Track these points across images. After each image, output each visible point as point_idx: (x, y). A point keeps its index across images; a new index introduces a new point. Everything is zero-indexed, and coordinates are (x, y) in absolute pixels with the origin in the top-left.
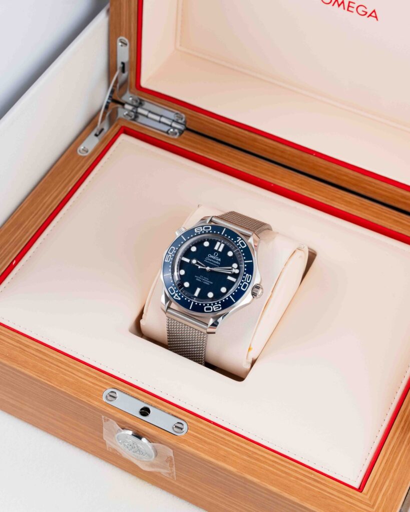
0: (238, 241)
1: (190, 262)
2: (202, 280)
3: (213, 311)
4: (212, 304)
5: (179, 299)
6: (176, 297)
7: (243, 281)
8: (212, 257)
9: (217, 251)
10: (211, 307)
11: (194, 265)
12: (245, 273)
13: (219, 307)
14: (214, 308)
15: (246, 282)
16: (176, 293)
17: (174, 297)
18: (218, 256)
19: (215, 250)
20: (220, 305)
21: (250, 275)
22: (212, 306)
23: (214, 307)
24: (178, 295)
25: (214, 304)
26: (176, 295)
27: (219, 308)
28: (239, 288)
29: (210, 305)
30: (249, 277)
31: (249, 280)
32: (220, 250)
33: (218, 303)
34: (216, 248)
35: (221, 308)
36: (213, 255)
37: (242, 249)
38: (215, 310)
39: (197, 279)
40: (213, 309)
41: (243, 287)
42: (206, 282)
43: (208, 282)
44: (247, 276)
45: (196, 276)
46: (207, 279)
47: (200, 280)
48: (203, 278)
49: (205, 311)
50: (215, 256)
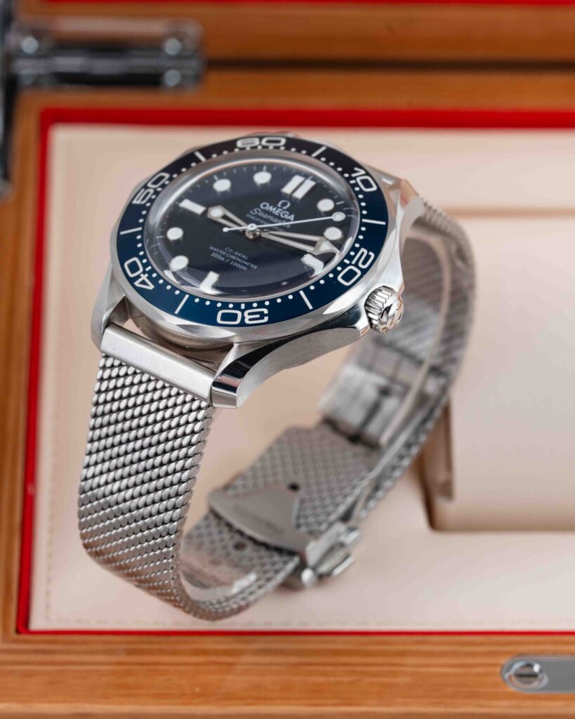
0: (354, 175)
1: (205, 213)
2: (226, 258)
3: (243, 324)
4: (243, 306)
5: (151, 287)
6: (143, 282)
7: (347, 261)
8: (271, 209)
9: (289, 197)
10: (239, 313)
11: (213, 222)
12: (357, 245)
13: (262, 315)
14: (247, 317)
15: (356, 265)
16: (144, 272)
17: (137, 283)
18: (287, 210)
19: (286, 195)
20: (266, 311)
21: (372, 254)
22: (243, 311)
23: (246, 313)
24: (150, 278)
25: (249, 306)
26: (144, 277)
27: (262, 318)
28: (331, 276)
29: (237, 306)
30: (368, 257)
31: (364, 263)
32: (299, 194)
33: (261, 304)
34: (287, 189)
35: (266, 319)
36: (274, 204)
37: (361, 192)
38: (247, 321)
39: (214, 255)
40: (243, 318)
41: (343, 278)
42: (238, 262)
43: (245, 263)
44: (363, 253)
45: (212, 248)
46: (244, 257)
47: (223, 256)
48: (233, 254)
49: (219, 320)
50: (281, 208)
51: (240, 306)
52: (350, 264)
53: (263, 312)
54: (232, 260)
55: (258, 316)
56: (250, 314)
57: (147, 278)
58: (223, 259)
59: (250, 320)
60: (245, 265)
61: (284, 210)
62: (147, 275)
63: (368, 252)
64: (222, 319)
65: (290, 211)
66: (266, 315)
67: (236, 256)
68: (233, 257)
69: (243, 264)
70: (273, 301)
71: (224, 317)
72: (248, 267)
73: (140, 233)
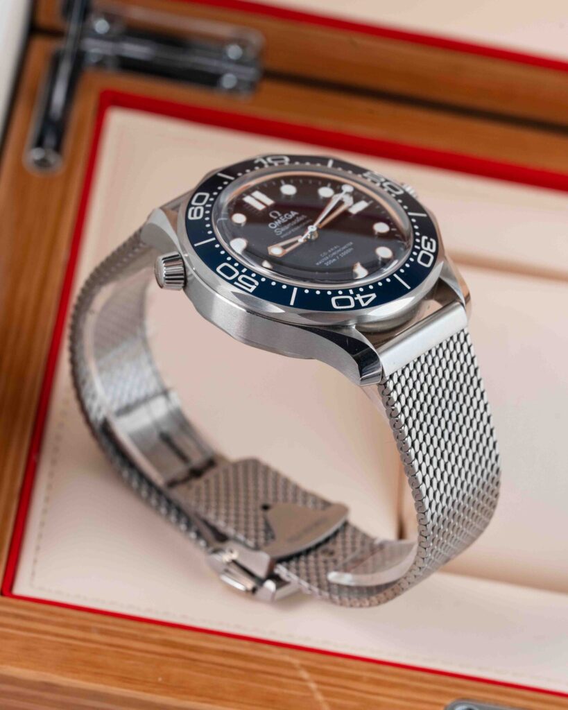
2: (334, 257)
3: (435, 254)
4: (417, 247)
5: (374, 296)
7: (378, 185)
8: (279, 222)
9: (269, 209)
10: (423, 252)
13: (429, 240)
14: (429, 249)
16: (354, 296)
18: (283, 213)
20: (425, 237)
22: (422, 249)
23: (424, 248)
24: (362, 294)
25: (418, 244)
26: (359, 297)
27: (431, 242)
32: (269, 202)
33: (418, 238)
34: (259, 208)
35: (433, 240)
36: (273, 219)
38: (433, 251)
39: (328, 264)
40: (429, 251)
42: (342, 252)
45: (318, 264)
46: (336, 247)
47: (331, 259)
49: (427, 266)
50: (279, 217)
53: (425, 239)
54: (338, 255)
56: (426, 247)
57: (361, 295)
58: (334, 260)
61: (283, 216)
62: (358, 295)
67: (334, 251)
68: (334, 254)
69: (345, 250)
71: (425, 261)
72: (349, 247)
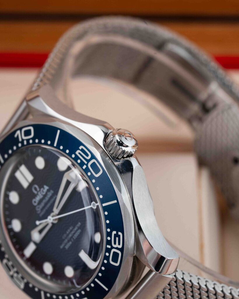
0: (20, 140)
1: (35, 243)
2: (70, 239)
3: (122, 250)
4: (109, 247)
7: (84, 167)
8: (38, 199)
9: (31, 185)
10: (113, 250)
11: (43, 240)
12: (73, 156)
13: (117, 236)
14: (117, 246)
15: (88, 161)
18: (40, 188)
20: (114, 232)
21: (81, 147)
22: (112, 248)
23: (114, 246)
25: (109, 243)
27: (119, 236)
28: (94, 181)
29: (108, 250)
30: (82, 150)
31: (87, 155)
32: (30, 178)
33: (109, 234)
34: (25, 185)
35: (120, 233)
37: (33, 139)
38: (120, 247)
39: (67, 247)
40: (117, 248)
41: (96, 173)
42: (74, 234)
43: (76, 229)
44: (79, 153)
45: (62, 247)
46: (71, 229)
47: (69, 241)
48: (68, 235)
49: (117, 265)
50: (38, 192)
51: (108, 248)
52: (87, 165)
53: (115, 234)
54: (72, 237)
55: (117, 238)
56: (115, 244)
58: (70, 243)
59: (119, 244)
60: (77, 230)
61: (40, 190)
63: (79, 149)
64: (116, 262)
65: (41, 187)
66: (117, 233)
67: (69, 233)
68: (70, 236)
70: (108, 226)
71: (115, 260)
72: (79, 228)
73: (45, 293)
